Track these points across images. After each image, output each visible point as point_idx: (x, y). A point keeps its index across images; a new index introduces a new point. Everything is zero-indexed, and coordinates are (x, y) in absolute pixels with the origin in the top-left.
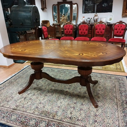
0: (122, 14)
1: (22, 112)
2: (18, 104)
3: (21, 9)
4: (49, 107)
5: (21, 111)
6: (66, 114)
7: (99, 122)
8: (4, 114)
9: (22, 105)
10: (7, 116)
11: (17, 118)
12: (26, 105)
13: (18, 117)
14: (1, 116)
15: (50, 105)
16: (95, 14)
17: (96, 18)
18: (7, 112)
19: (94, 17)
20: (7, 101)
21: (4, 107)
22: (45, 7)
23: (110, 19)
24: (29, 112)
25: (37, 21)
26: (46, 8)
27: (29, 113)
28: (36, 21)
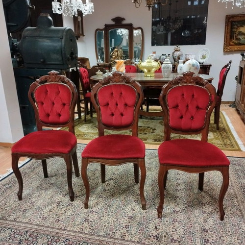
0: (224, 49)
1: (57, 231)
2: (46, 215)
3: (43, 33)
4: (111, 219)
5: (55, 228)
6: (147, 231)
7: (213, 243)
8: (20, 236)
9: (54, 216)
10: (27, 238)
11: (49, 243)
12: (64, 217)
13: (50, 240)
14: (15, 239)
15: (111, 214)
16: (175, 46)
17: (177, 54)
18: (27, 232)
19: (173, 53)
20: (23, 209)
21: (18, 222)
22: (81, 33)
23: (204, 57)
24: (71, 229)
25: (74, 56)
26: (83, 36)
27: (73, 231)
28: (72, 57)
